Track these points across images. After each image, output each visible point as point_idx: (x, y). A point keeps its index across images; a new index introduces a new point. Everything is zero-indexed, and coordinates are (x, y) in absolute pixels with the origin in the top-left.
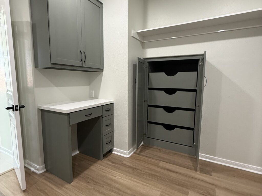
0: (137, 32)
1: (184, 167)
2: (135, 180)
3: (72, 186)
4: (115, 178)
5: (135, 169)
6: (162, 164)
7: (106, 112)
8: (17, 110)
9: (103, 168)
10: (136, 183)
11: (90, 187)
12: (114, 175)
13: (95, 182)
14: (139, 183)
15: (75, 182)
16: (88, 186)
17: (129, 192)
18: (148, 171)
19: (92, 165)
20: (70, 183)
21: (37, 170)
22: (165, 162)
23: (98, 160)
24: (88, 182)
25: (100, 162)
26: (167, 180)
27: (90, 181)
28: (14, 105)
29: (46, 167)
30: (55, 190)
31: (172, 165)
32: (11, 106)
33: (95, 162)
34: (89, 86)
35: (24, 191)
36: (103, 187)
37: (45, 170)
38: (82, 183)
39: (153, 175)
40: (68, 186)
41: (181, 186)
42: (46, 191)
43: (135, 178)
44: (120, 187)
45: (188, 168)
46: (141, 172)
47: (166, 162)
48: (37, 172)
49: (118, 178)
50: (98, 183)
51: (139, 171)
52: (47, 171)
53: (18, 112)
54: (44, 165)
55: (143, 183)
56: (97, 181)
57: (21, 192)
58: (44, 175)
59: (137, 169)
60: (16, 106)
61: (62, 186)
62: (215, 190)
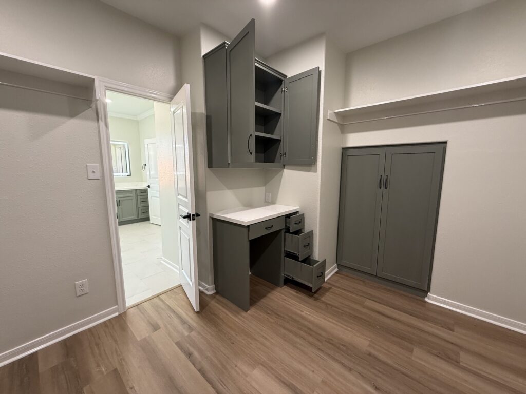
0: (335, 113)
1: (404, 312)
2: (330, 319)
3: (249, 314)
4: (302, 313)
5: (329, 304)
6: (369, 303)
7: (295, 226)
8: (193, 219)
9: (285, 297)
10: (331, 324)
11: (273, 321)
12: (301, 309)
13: (278, 315)
14: (337, 325)
15: (252, 311)
16: (269, 318)
17: (323, 334)
18: (348, 310)
19: (269, 292)
20: (246, 311)
21: (207, 290)
22: (373, 301)
23: (277, 285)
24: (268, 313)
25: (279, 289)
26: (378, 327)
27: (270, 313)
28: (190, 213)
29: (216, 288)
30: (231, 317)
31: (385, 307)
32: (186, 215)
33: (273, 289)
34: (264, 187)
35: (197, 313)
36: (288, 322)
37: (215, 291)
38: (261, 314)
39: (355, 317)
40: (244, 314)
41: (401, 339)
42: (221, 317)
43: (330, 318)
44: (311, 326)
45: (411, 315)
46: (337, 310)
47: (376, 301)
48: (206, 292)
49: (306, 314)
50: (281, 317)
51: (334, 308)
52: (217, 293)
53: (195, 221)
54: (214, 285)
55: (342, 325)
56: (280, 314)
57: (194, 314)
58: (214, 297)
59: (332, 306)
60: (193, 215)
61: (238, 313)
62: (459, 354)
